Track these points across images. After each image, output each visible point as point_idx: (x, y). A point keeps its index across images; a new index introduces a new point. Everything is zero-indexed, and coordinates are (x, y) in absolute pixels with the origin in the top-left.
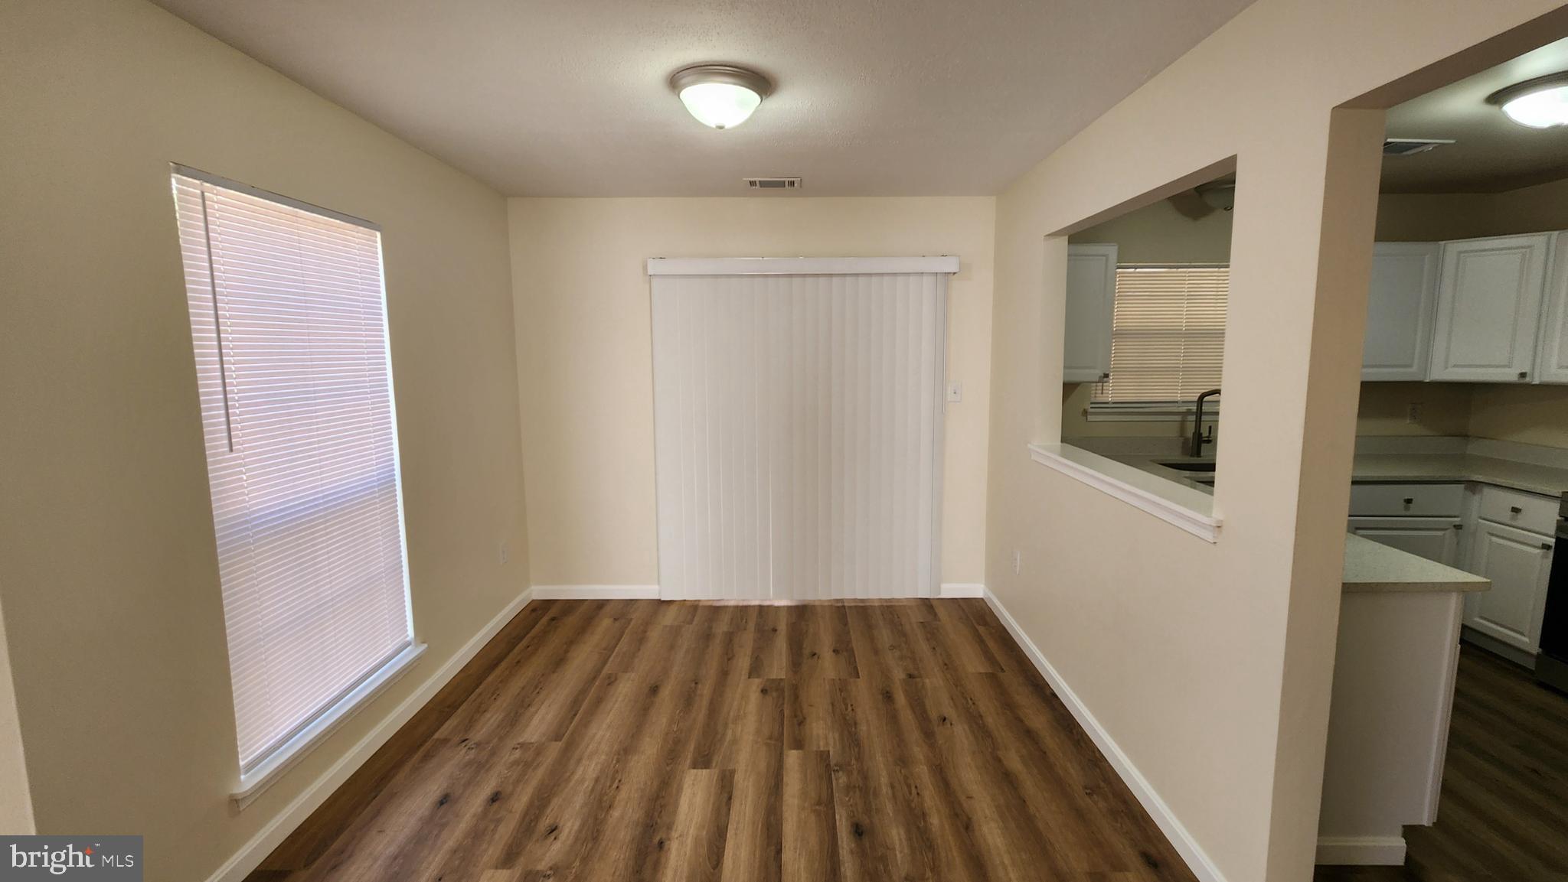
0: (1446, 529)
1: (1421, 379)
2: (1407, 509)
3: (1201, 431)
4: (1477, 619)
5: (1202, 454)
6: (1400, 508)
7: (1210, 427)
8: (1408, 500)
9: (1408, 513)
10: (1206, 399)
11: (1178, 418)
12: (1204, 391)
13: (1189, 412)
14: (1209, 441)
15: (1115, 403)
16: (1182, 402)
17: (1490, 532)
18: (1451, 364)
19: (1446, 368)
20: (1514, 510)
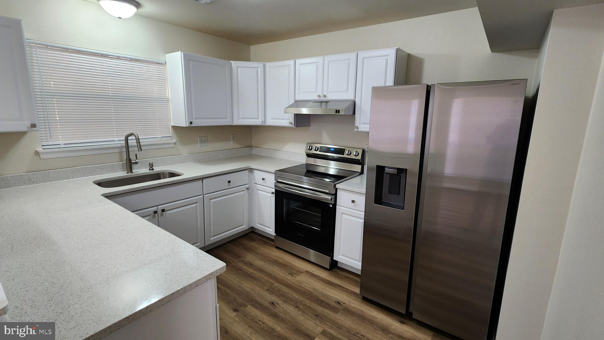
0: (244, 191)
1: (231, 125)
2: (229, 185)
3: (130, 158)
4: (258, 225)
5: (133, 171)
6: (226, 185)
7: (136, 155)
8: (229, 181)
9: (231, 187)
10: (129, 138)
11: (117, 150)
12: (127, 134)
13: (122, 147)
14: (136, 163)
15: (65, 144)
16: (118, 141)
17: (258, 189)
18: (240, 118)
19: (239, 119)
20: (263, 179)
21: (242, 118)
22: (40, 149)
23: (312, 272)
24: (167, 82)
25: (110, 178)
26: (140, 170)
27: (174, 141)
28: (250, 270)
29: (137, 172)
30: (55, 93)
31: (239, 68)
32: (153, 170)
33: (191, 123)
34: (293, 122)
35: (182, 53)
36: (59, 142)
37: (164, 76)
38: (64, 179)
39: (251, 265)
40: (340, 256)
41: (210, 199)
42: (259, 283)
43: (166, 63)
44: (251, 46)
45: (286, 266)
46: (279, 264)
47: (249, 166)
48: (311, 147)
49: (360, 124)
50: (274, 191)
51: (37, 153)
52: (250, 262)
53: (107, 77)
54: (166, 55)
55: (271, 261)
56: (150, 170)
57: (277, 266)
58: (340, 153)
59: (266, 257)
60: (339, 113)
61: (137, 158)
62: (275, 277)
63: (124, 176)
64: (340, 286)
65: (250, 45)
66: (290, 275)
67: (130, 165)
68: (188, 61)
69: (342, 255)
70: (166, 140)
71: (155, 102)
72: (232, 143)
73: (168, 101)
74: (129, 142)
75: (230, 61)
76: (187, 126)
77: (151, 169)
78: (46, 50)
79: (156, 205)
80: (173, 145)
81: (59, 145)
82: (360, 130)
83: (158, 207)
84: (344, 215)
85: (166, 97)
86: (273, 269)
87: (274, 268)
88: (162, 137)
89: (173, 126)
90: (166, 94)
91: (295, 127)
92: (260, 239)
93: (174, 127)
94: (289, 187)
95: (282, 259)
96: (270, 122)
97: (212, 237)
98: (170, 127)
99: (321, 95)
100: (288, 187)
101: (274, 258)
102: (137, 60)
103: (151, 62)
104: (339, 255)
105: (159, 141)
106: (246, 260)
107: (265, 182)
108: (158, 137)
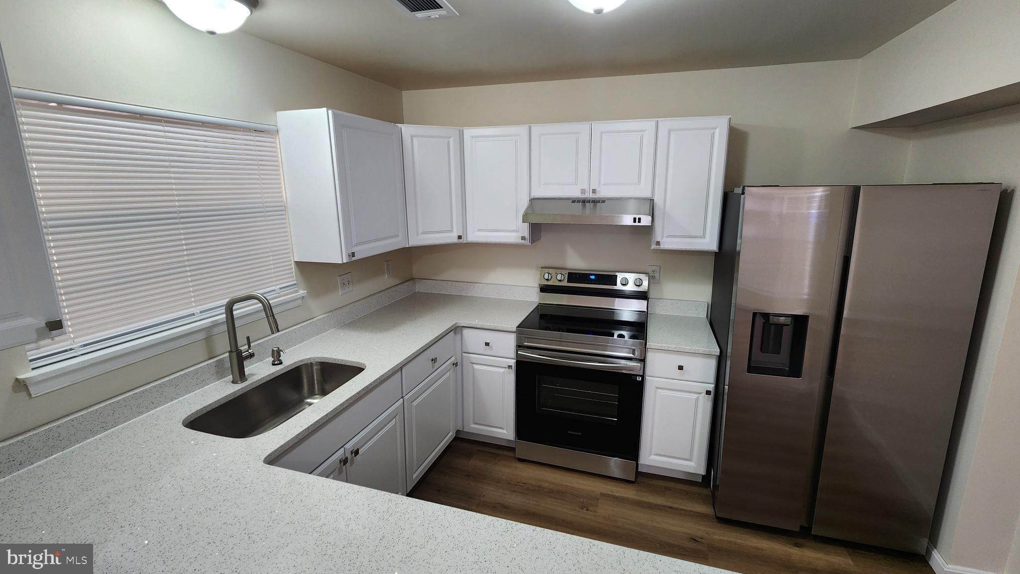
0: (450, 369)
1: (406, 246)
3: (238, 348)
4: (473, 426)
5: (246, 377)
6: (432, 366)
7: (249, 338)
8: (433, 359)
9: (435, 369)
11: (201, 335)
12: (231, 301)
13: (212, 327)
14: (251, 356)
15: (85, 345)
16: (201, 312)
17: (472, 362)
18: (420, 232)
19: (418, 235)
20: (487, 344)
21: (424, 233)
22: (27, 374)
23: (611, 493)
24: (281, 169)
25: (210, 405)
27: (302, 292)
29: (253, 376)
31: (414, 138)
32: (281, 363)
33: (353, 254)
34: (527, 234)
35: (330, 112)
36: (68, 344)
37: (275, 158)
38: (97, 433)
39: (505, 507)
40: (651, 457)
41: (412, 401)
43: (278, 131)
44: (403, 92)
46: (548, 492)
47: (456, 323)
48: (550, 275)
49: (663, 238)
50: (512, 362)
51: (20, 385)
52: (499, 503)
53: (169, 169)
54: (278, 112)
55: (532, 490)
56: (274, 365)
58: (608, 283)
59: (518, 485)
60: (639, 222)
61: (250, 347)
63: (235, 392)
64: (671, 508)
65: (401, 90)
66: (583, 509)
67: (239, 363)
68: (339, 127)
69: (657, 455)
70: (289, 294)
72: (386, 277)
73: (285, 211)
74: (235, 315)
75: (397, 124)
76: (345, 261)
77: (276, 363)
79: (341, 446)
80: (300, 302)
81: (71, 349)
82: (662, 247)
83: (345, 446)
84: (660, 391)
85: (282, 201)
87: (547, 502)
88: (281, 288)
89: (296, 262)
90: (282, 197)
91: (530, 244)
93: (301, 266)
94: (551, 355)
95: (548, 482)
96: (474, 236)
97: (415, 472)
98: (293, 265)
99: (587, 189)
100: (549, 355)
103: (238, 127)
104: (651, 455)
105: (277, 297)
106: (489, 501)
107: (491, 349)
108: (274, 290)
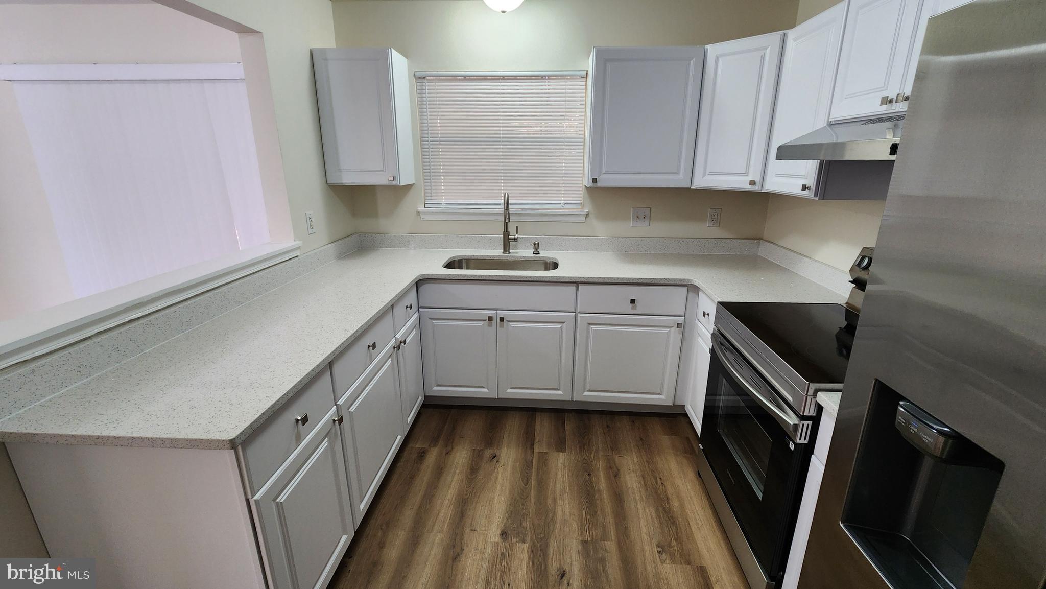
0: (672, 327)
1: (688, 187)
2: (634, 308)
5: (511, 251)
6: (628, 308)
7: (517, 227)
9: (637, 313)
14: (515, 240)
15: (447, 204)
17: (699, 332)
18: (708, 172)
19: (705, 174)
20: (704, 315)
21: (711, 173)
22: (421, 208)
24: (586, 108)
26: (524, 252)
27: (586, 211)
28: (602, 484)
29: (517, 253)
30: (441, 138)
31: (720, 59)
32: (538, 254)
33: (595, 180)
34: (812, 185)
35: (595, 49)
36: (441, 201)
37: (583, 98)
39: (614, 474)
41: (590, 324)
42: (588, 517)
43: (587, 74)
45: (674, 523)
47: (688, 280)
48: (866, 261)
51: (418, 213)
52: (618, 470)
54: (589, 59)
55: (656, 493)
56: (534, 253)
57: (657, 511)
61: (517, 233)
62: (626, 528)
66: (658, 547)
67: (507, 241)
68: (603, 62)
70: (570, 209)
71: (562, 145)
73: (584, 142)
74: (510, 207)
75: (706, 46)
78: (435, 82)
80: (580, 219)
81: (441, 204)
83: (497, 311)
85: (582, 134)
86: (641, 512)
87: (647, 510)
88: (565, 203)
89: (585, 186)
90: (583, 131)
91: (817, 199)
92: (688, 438)
95: (682, 506)
96: (772, 184)
97: (587, 391)
98: (583, 188)
101: (670, 491)
102: (542, 78)
105: (561, 209)
106: (617, 461)
107: (709, 323)
108: (560, 204)
